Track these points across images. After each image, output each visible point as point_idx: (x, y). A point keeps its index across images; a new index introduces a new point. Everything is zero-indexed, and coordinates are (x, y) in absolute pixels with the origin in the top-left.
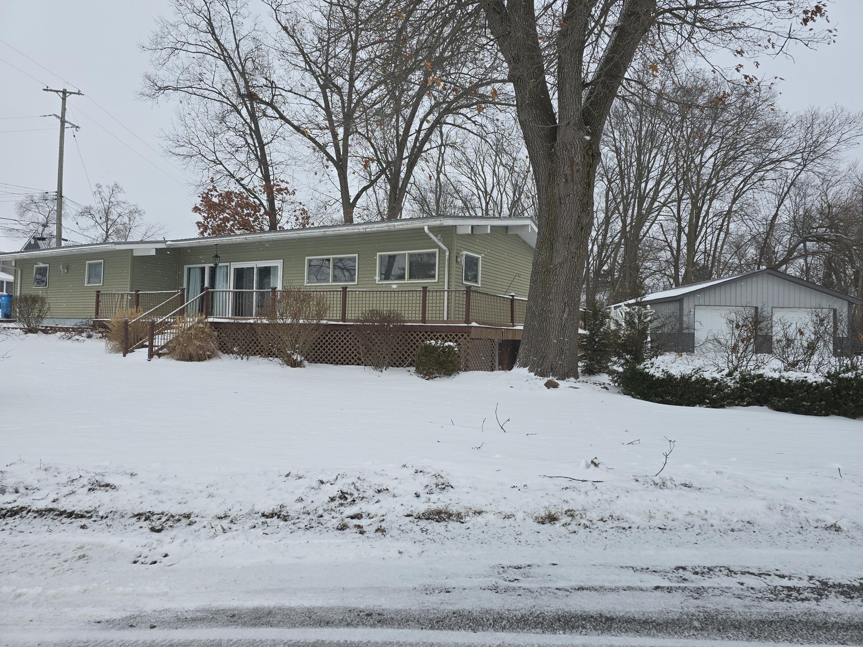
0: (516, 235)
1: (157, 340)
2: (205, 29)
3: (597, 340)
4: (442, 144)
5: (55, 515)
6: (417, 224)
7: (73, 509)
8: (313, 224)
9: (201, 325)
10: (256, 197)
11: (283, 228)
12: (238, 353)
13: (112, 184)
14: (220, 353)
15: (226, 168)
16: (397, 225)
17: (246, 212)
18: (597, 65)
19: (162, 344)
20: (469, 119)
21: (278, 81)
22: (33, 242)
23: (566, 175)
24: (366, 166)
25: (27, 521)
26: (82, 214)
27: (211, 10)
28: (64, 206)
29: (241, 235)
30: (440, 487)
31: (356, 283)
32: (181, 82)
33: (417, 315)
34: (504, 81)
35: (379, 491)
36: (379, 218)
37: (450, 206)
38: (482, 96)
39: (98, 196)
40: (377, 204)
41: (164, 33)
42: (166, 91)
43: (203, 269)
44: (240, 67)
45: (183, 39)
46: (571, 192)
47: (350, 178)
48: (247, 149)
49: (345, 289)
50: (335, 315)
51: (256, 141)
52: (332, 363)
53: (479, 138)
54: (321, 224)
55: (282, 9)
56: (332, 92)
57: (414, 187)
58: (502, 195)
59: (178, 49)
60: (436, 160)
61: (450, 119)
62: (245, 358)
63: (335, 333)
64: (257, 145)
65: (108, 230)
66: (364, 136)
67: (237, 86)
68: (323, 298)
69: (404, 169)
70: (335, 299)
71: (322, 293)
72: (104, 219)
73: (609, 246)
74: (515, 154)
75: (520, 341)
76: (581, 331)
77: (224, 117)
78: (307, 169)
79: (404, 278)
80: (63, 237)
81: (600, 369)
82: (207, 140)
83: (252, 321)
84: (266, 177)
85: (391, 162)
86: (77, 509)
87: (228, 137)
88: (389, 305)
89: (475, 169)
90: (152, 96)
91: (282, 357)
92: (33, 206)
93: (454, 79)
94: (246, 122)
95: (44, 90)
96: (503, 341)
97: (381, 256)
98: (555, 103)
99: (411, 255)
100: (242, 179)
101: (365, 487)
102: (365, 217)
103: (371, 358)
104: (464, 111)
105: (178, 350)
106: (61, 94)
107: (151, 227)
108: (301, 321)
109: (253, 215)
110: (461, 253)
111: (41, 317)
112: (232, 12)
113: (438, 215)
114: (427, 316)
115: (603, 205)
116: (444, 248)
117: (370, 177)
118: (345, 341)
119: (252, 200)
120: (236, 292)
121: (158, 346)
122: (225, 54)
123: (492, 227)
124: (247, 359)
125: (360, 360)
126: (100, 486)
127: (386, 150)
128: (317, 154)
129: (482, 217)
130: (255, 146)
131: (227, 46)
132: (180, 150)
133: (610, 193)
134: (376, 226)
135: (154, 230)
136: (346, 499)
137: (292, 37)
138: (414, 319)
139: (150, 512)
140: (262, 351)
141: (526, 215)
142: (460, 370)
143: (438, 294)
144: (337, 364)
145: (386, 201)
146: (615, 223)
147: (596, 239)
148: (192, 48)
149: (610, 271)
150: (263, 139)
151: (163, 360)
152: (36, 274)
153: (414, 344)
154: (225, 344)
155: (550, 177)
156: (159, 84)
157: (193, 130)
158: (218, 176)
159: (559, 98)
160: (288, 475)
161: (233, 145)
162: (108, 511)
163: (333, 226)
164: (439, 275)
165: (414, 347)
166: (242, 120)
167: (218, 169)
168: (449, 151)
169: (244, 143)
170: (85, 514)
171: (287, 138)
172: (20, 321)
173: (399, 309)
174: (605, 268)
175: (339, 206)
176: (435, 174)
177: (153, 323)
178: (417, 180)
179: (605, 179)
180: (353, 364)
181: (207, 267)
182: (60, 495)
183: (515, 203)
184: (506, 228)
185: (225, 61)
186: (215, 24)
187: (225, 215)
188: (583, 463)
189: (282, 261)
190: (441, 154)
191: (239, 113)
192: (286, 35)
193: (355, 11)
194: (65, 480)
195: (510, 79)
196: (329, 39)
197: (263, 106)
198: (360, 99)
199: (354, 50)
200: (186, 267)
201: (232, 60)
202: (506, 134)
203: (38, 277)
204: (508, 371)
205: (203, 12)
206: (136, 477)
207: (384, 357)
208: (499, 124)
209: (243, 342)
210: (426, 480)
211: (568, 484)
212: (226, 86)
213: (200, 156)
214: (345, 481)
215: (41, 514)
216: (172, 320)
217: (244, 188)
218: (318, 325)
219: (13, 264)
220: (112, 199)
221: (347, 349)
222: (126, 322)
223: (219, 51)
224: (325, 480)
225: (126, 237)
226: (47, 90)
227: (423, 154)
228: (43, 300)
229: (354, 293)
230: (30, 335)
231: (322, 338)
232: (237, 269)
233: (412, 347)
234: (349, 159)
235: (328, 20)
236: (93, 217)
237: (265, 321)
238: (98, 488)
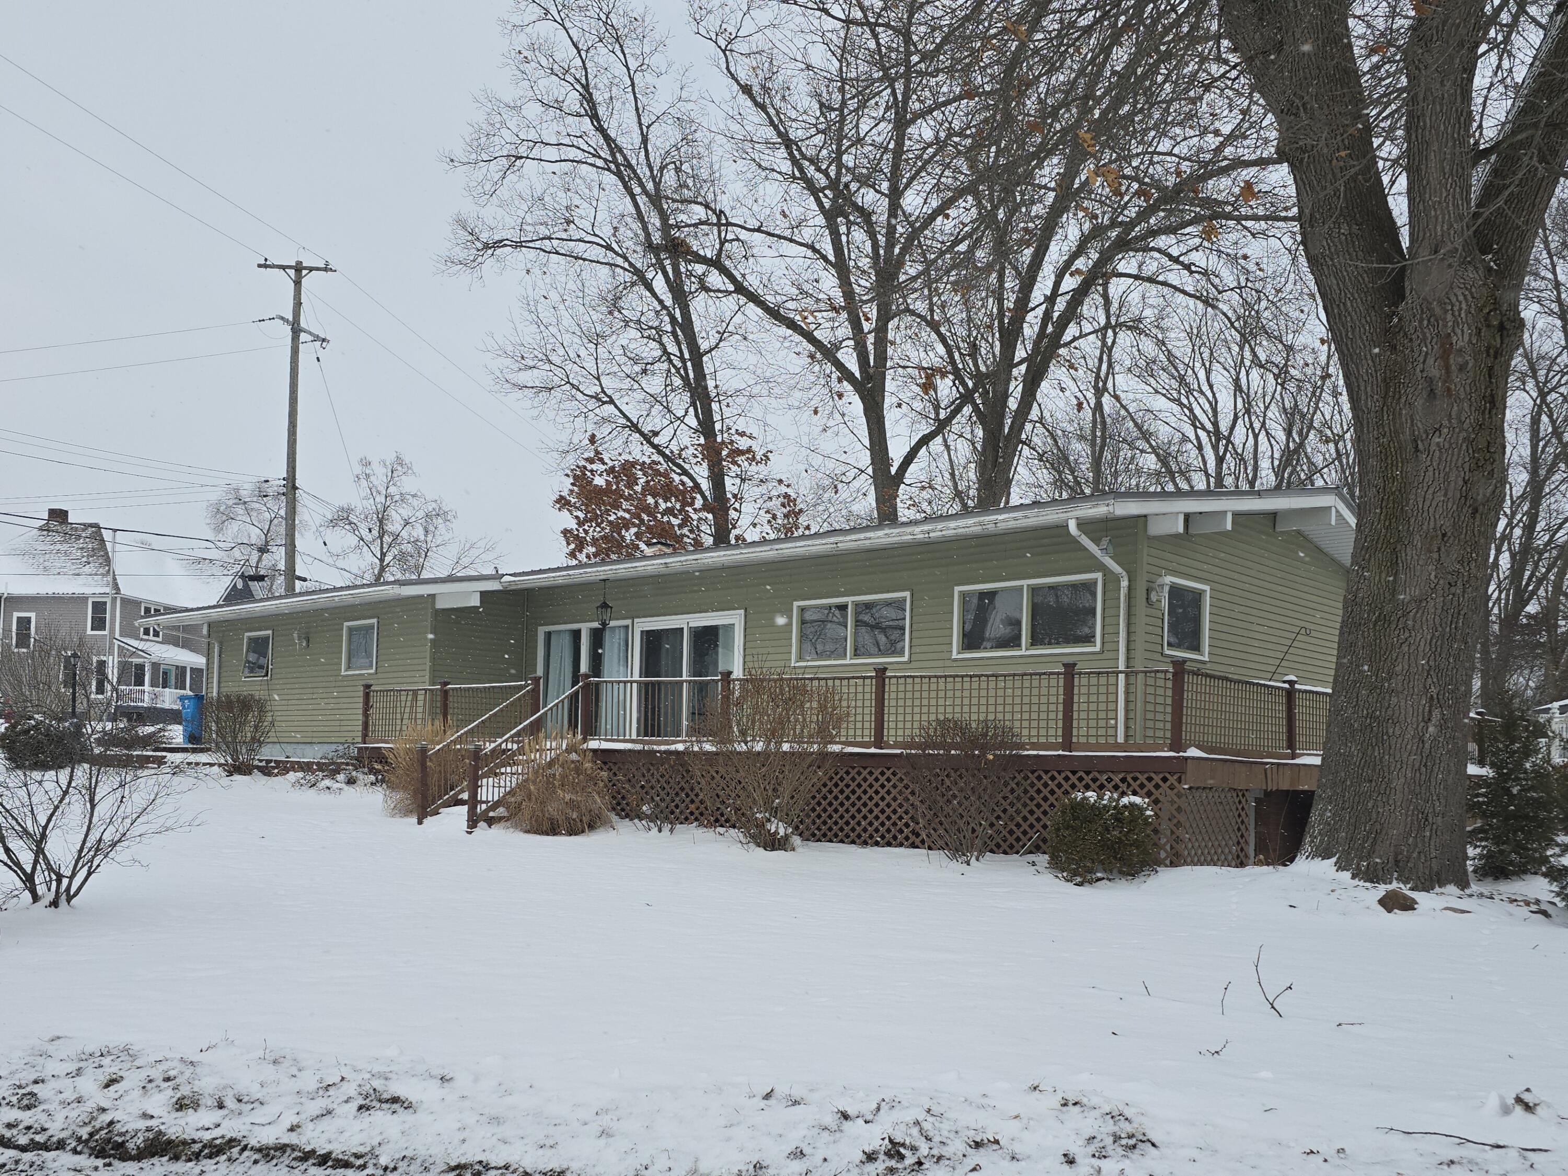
0: (1299, 532)
1: (484, 789)
2: (576, 107)
3: (1515, 791)
4: (1108, 325)
5: (294, 1159)
6: (1050, 516)
7: (326, 1148)
8: (808, 528)
9: (574, 756)
10: (685, 472)
11: (744, 540)
12: (652, 818)
13: (390, 458)
14: (614, 817)
15: (621, 411)
16: (1001, 521)
17: (663, 506)
18: (1510, 102)
19: (496, 798)
20: (1176, 260)
21: (732, 208)
22: (240, 585)
23: (1431, 381)
24: (928, 386)
25: (241, 1169)
26: (334, 523)
27: (589, 65)
28: (299, 508)
29: (654, 557)
30: (1124, 1142)
31: (906, 659)
32: (529, 228)
33: (1052, 732)
34: (1262, 163)
35: (978, 1145)
36: (957, 507)
37: (1127, 470)
38: (1208, 202)
39: (364, 483)
40: (953, 475)
41: (493, 125)
42: (499, 251)
43: (577, 634)
44: (650, 186)
45: (532, 135)
46: (1445, 422)
47: (891, 416)
48: (665, 366)
49: (881, 672)
50: (859, 732)
51: (684, 347)
52: (853, 842)
53: (1200, 305)
54: (826, 527)
55: (740, 46)
56: (849, 224)
57: (1040, 429)
58: (1256, 436)
59: (521, 157)
60: (1093, 363)
61: (1127, 264)
62: (667, 827)
63: (859, 773)
64: (687, 356)
65: (383, 555)
66: (923, 318)
67: (645, 228)
68: (833, 694)
69: (1016, 389)
70: (860, 696)
71: (830, 683)
72: (375, 533)
73: (1541, 554)
74: (1290, 336)
75: (1313, 792)
76: (1473, 769)
77: (617, 298)
78: (796, 404)
79: (1019, 645)
80: (297, 573)
81: (1525, 865)
82: (583, 353)
83: (680, 747)
84: (706, 426)
85: (987, 375)
86: (338, 1149)
87: (625, 342)
88: (983, 709)
89: (1190, 379)
90: (470, 264)
91: (745, 827)
92: (240, 510)
93: (1137, 168)
94: (664, 307)
95: (260, 266)
96: (1267, 794)
97: (963, 595)
98: (1399, 207)
99: (1034, 590)
100: (656, 434)
101: (945, 1133)
102: (925, 505)
103: (941, 832)
104: (1162, 241)
105: (527, 813)
106: (292, 272)
107: (468, 546)
108: (786, 747)
109: (680, 511)
110: (1160, 581)
111: (259, 741)
112: (633, 64)
113: (1100, 493)
114: (1075, 732)
115: (1526, 452)
116: (1117, 568)
117: (937, 414)
118: (882, 792)
119: (677, 478)
120: (647, 684)
121: (487, 802)
122: (620, 159)
123: (1236, 515)
124: (671, 830)
125: (918, 835)
126: (380, 1101)
127: (974, 349)
128: (817, 368)
129: (1208, 493)
130: (682, 358)
131: (622, 141)
132: (526, 377)
133: (1545, 418)
134: (953, 524)
135: (474, 552)
136: (902, 1157)
137: (763, 107)
138: (1042, 740)
139: (480, 1162)
140: (701, 814)
141: (1319, 483)
142: (1160, 863)
143: (1103, 680)
144: (865, 843)
145: (973, 466)
146: (1559, 496)
147: (1507, 537)
148: (551, 153)
149: (1545, 615)
150: (700, 341)
151: (497, 833)
152: (248, 651)
153: (1045, 799)
154: (623, 798)
155: (1387, 387)
156: (484, 237)
157: (553, 330)
158: (607, 428)
159: (1410, 192)
160: (768, 1096)
161: (635, 361)
162: (397, 1156)
163: (853, 530)
164: (1103, 635)
165: (1045, 806)
166: (656, 303)
167: (605, 415)
168: (1125, 339)
169: (659, 353)
170: (352, 1159)
171: (750, 337)
172: (218, 749)
173: (1008, 716)
174: (1532, 608)
175: (865, 483)
176: (1090, 395)
177: (477, 752)
178: (1047, 414)
179: (1530, 384)
180: (901, 845)
181: (585, 628)
182: (303, 1116)
183: (1291, 456)
184: (1273, 516)
185: (619, 174)
186: (598, 96)
187: (621, 513)
188: (1493, 1102)
189: (742, 612)
190: (1107, 349)
191: (649, 287)
192: (749, 103)
193: (905, 33)
194: (312, 1085)
195: (1282, 156)
196: (844, 103)
197: (699, 269)
198: (914, 234)
199: (901, 124)
200: (542, 631)
201: (634, 172)
202: (1269, 290)
203: (252, 657)
204: (1281, 868)
205: (573, 71)
206: (451, 1084)
207: (974, 831)
208: (1252, 267)
209: (662, 793)
210: (1090, 1124)
211: (1455, 1153)
212: (622, 230)
213: (568, 387)
214: (896, 1115)
215: (268, 1155)
216: (515, 746)
217: (660, 453)
218: (824, 756)
219: (205, 631)
220: (392, 490)
221: (888, 811)
222: (424, 751)
223: (605, 154)
224: (851, 1112)
225: (419, 568)
226: (265, 266)
227: (1062, 351)
228: (261, 707)
229: (902, 681)
230: (237, 777)
231: (830, 784)
232: (648, 632)
233: (1038, 806)
234: (889, 374)
235: (840, 61)
236: (354, 528)
237: (708, 747)
238: (378, 1105)
